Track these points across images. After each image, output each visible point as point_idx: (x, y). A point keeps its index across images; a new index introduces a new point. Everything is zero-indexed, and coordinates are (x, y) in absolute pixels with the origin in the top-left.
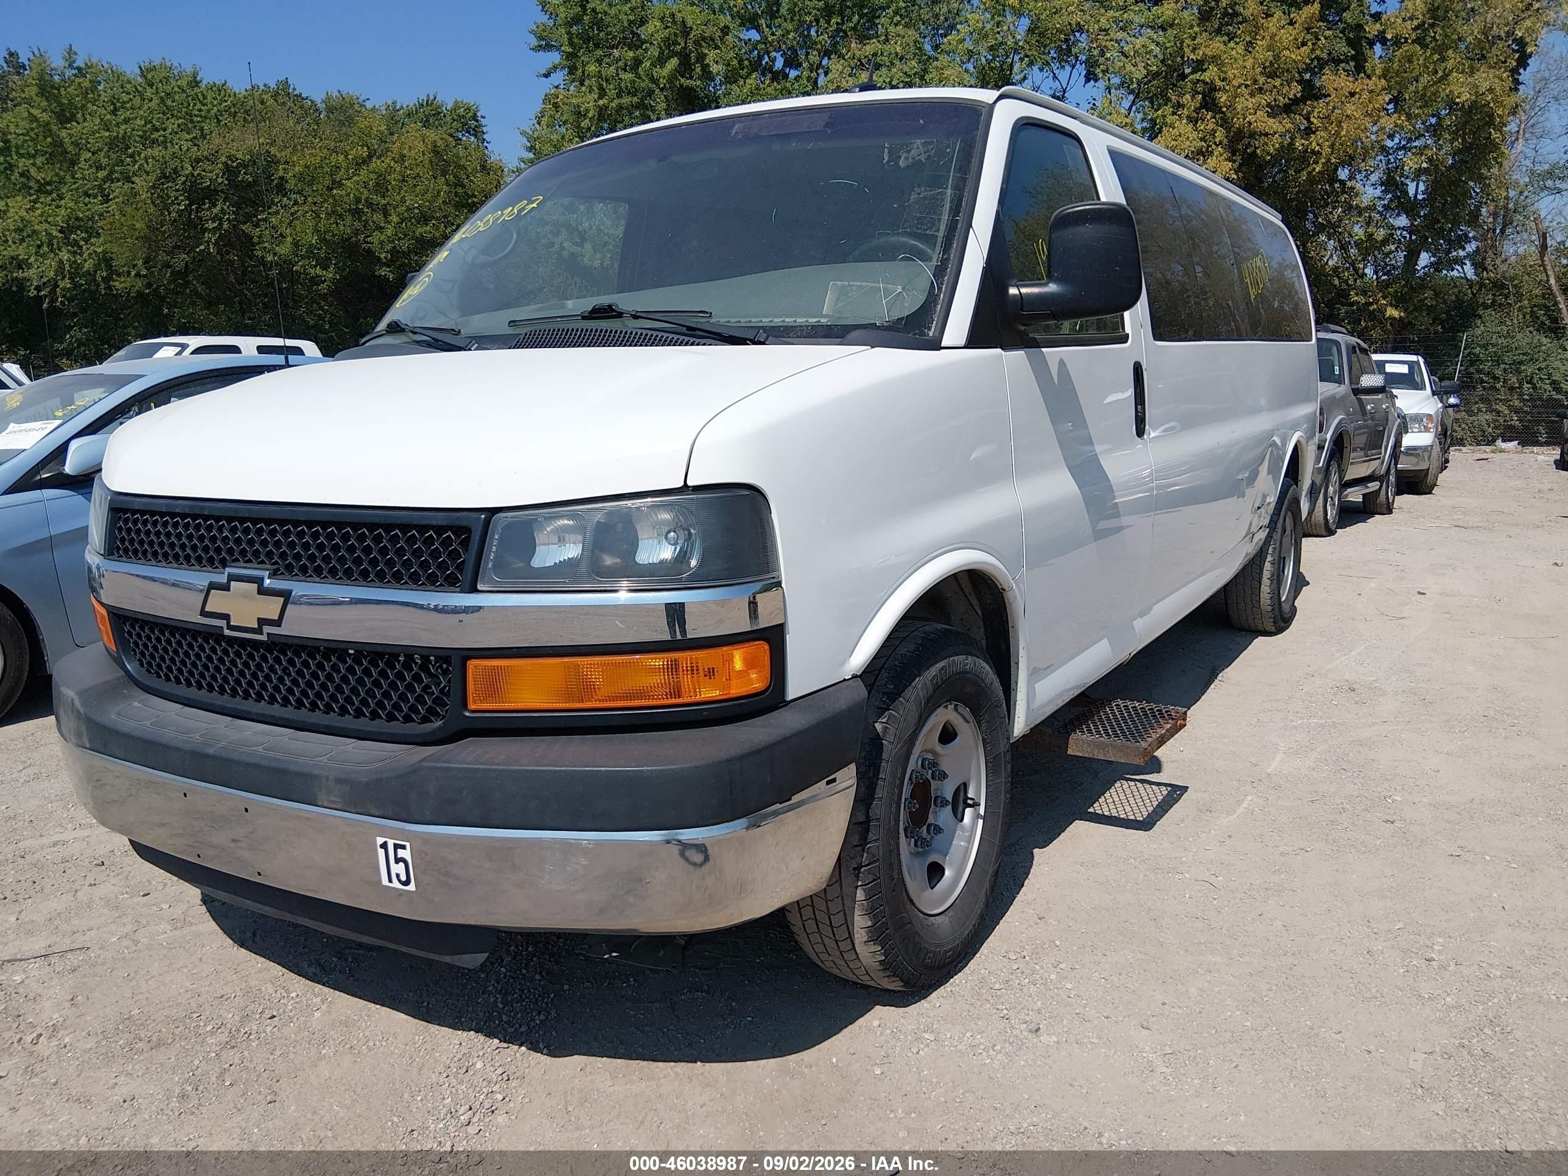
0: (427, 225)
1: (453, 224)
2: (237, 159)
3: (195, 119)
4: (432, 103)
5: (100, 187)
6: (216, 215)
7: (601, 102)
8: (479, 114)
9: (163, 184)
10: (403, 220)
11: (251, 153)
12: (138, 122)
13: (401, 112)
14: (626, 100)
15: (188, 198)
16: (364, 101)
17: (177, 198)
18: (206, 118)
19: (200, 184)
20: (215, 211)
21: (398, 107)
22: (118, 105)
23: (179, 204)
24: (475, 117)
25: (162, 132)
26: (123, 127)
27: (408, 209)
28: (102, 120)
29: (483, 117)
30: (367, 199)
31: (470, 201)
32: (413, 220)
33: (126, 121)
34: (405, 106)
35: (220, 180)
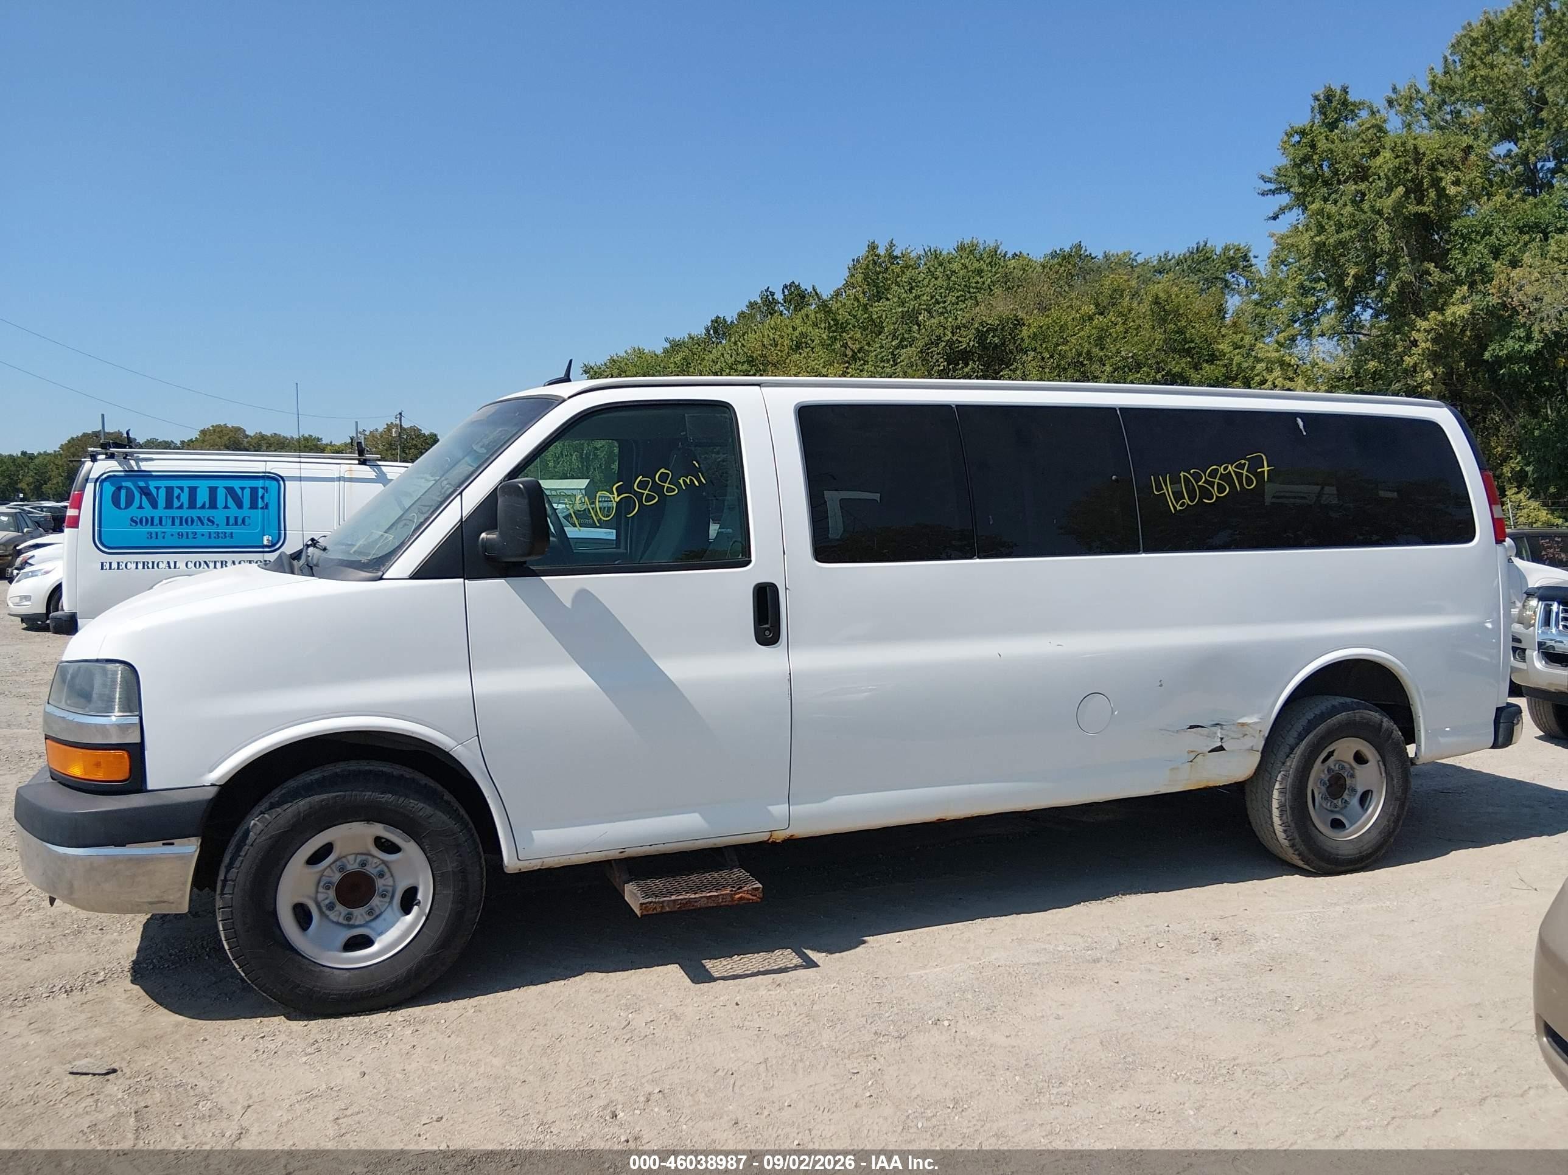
0: (1138, 372)
1: (1163, 370)
2: (987, 324)
3: (972, 290)
4: (1203, 249)
5: (892, 353)
6: (967, 373)
7: (1318, 239)
8: (1251, 255)
9: (928, 349)
10: (1116, 370)
11: (1000, 318)
12: (925, 298)
13: (1173, 261)
14: (1345, 234)
15: (946, 360)
16: (1136, 256)
17: (937, 361)
18: (981, 288)
19: (958, 347)
20: (966, 370)
21: (1169, 258)
22: (914, 284)
23: (939, 366)
24: (1245, 258)
25: (942, 305)
26: (913, 303)
27: (1125, 359)
28: (899, 298)
29: (1255, 257)
30: (1089, 352)
31: (1187, 346)
32: (1126, 369)
33: (917, 297)
34: (1176, 257)
35: (972, 343)
